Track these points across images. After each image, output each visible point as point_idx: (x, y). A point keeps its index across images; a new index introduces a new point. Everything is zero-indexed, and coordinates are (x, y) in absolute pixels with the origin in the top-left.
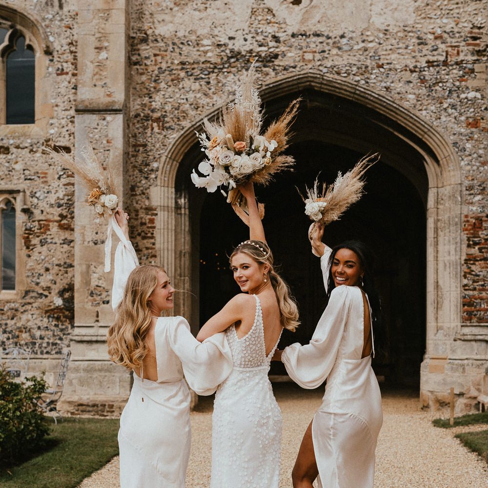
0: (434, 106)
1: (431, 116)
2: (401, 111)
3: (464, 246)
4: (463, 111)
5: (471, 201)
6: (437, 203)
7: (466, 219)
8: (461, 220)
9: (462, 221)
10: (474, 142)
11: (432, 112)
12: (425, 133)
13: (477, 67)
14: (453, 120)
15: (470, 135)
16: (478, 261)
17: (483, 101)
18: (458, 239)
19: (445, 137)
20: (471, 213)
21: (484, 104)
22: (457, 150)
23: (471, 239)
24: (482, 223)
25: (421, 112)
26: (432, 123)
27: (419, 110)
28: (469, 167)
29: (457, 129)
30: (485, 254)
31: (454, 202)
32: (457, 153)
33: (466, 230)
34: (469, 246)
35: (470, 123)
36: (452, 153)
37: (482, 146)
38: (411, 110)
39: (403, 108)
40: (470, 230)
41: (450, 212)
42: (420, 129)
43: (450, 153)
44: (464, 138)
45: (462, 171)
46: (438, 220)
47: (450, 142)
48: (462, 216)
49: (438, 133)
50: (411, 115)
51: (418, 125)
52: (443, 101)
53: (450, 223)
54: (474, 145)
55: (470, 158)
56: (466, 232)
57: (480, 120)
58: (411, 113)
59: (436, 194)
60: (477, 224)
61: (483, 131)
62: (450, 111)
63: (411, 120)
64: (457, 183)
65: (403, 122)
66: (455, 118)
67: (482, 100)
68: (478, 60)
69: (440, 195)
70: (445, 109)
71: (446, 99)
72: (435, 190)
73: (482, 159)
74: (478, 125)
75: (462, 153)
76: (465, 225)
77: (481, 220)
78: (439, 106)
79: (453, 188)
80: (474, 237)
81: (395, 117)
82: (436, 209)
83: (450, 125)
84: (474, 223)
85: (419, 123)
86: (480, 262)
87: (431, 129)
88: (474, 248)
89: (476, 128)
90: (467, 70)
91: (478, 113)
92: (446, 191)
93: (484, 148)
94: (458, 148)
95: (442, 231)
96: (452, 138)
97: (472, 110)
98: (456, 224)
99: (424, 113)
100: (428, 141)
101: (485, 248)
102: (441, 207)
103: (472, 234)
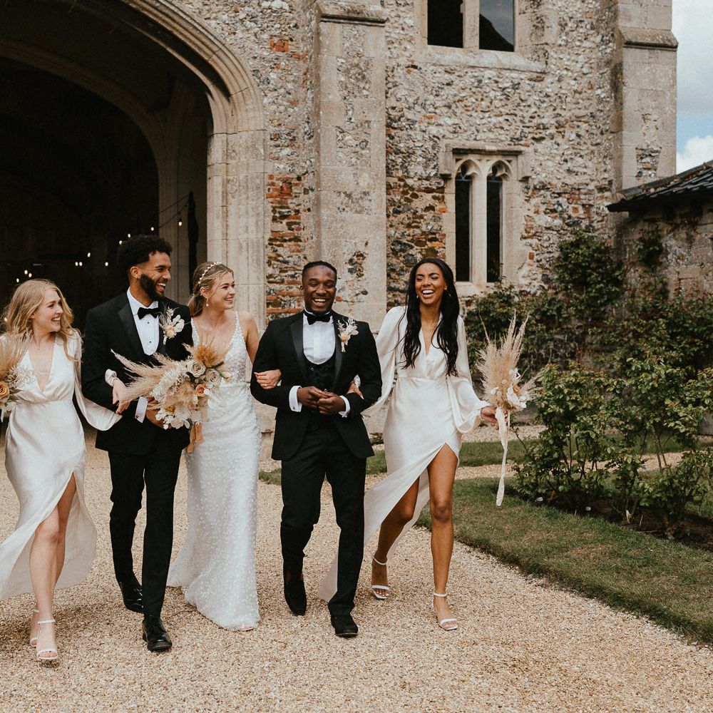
0: (227, 14)
1: (223, 29)
2: (182, 17)
3: (269, 219)
4: (265, 25)
5: (277, 155)
6: (227, 155)
7: (271, 181)
8: (264, 181)
9: (266, 183)
10: (280, 71)
11: (224, 22)
12: (214, 53)
14: (253, 38)
15: (276, 62)
16: (285, 241)
17: (291, 15)
18: (261, 209)
19: (243, 61)
20: (277, 172)
21: (293, 19)
22: (258, 81)
23: (277, 210)
24: (291, 187)
25: (208, 21)
26: (225, 39)
27: (206, 19)
28: (274, 107)
29: (258, 50)
30: (295, 232)
31: (254, 156)
32: (258, 85)
33: (271, 196)
34: (274, 219)
35: (275, 44)
36: (252, 86)
37: (291, 78)
38: (195, 17)
39: (185, 14)
40: (276, 197)
41: (248, 170)
42: (207, 47)
43: (249, 85)
44: (267, 65)
45: (266, 112)
46: (228, 181)
47: (249, 69)
48: (266, 176)
49: (233, 55)
50: (196, 25)
51: (204, 40)
52: (239, 8)
53: (247, 186)
54: (280, 75)
55: (275, 94)
56: (271, 200)
57: (287, 41)
58: (195, 21)
59: (225, 142)
60: (285, 189)
61: (291, 56)
62: (248, 23)
63: (194, 32)
64: (259, 128)
65: (182, 34)
66: (255, 35)
67: (290, 12)
69: (230, 144)
70: (242, 21)
71: (243, 6)
72: (224, 137)
73: (291, 96)
74: (286, 46)
75: (265, 86)
76: (269, 189)
77: (290, 183)
78: (233, 15)
79: (252, 135)
80: (281, 207)
81: (171, 26)
82: (225, 165)
83: (249, 44)
84: (281, 187)
85: (207, 37)
86: (289, 243)
87: (223, 48)
88: (281, 223)
89: (283, 52)
91: (286, 31)
92: (242, 139)
93: (293, 81)
94: (259, 78)
95: (233, 197)
96: (251, 63)
97: (277, 26)
98: (258, 188)
99: (213, 23)
100: (217, 64)
101: (295, 223)
102: (232, 162)
103: (279, 202)
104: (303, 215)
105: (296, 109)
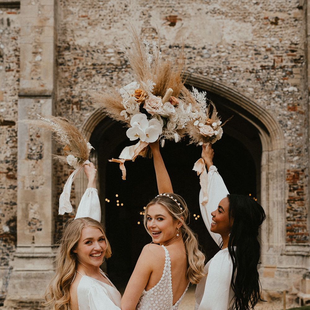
0: (266, 96)
1: (264, 103)
2: (244, 99)
3: (287, 191)
4: (285, 99)
5: (291, 160)
6: (268, 162)
7: (288, 173)
8: (285, 173)
10: (293, 120)
11: (265, 100)
13: (294, 70)
14: (279, 106)
15: (291, 116)
16: (296, 201)
18: (283, 186)
19: (274, 117)
20: (291, 168)
21: (299, 95)
22: (281, 125)
24: (299, 175)
25: (257, 100)
26: (265, 107)
28: (290, 138)
29: (281, 111)
30: (301, 196)
31: (280, 161)
32: (282, 128)
33: (288, 180)
34: (290, 191)
35: (290, 108)
36: (278, 128)
37: (298, 123)
38: (250, 98)
39: (246, 97)
40: (291, 180)
41: (277, 167)
42: (257, 111)
44: (286, 118)
45: (285, 140)
46: (269, 173)
47: (277, 120)
48: (286, 170)
49: (269, 115)
50: (251, 102)
51: (255, 108)
52: (272, 92)
53: (277, 175)
54: (293, 122)
55: (290, 131)
56: (288, 181)
57: (297, 106)
58: (250, 100)
59: (267, 156)
60: (296, 176)
61: (299, 113)
62: (277, 99)
63: (251, 105)
64: (282, 148)
65: (245, 106)
66: (280, 104)
67: (298, 92)
68: (295, 66)
69: (270, 156)
70: (274, 98)
71: (274, 91)
72: (267, 153)
73: (298, 132)
74: (296, 109)
75: (285, 128)
76: (287, 177)
77: (298, 173)
78: (269, 96)
79: (279, 151)
80: (294, 185)
81: (239, 103)
82: (267, 166)
83: (277, 109)
84: (294, 176)
86: (298, 202)
87: (264, 112)
88: (294, 192)
89: (294, 111)
90: (288, 72)
91: (296, 101)
92: (275, 153)
93: (300, 125)
95: (271, 180)
96: (278, 117)
97: (291, 99)
98: (282, 176)
99: (259, 100)
100: (262, 120)
101: (301, 192)
102: (271, 164)
103: (292, 182)
104: (305, 188)
105: (301, 138)
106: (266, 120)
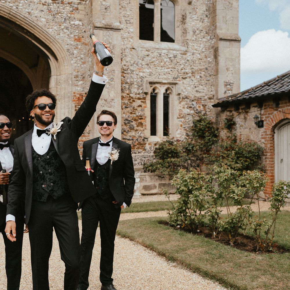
0: (56, 27)
1: (55, 33)
2: (37, 28)
3: (73, 110)
4: (72, 31)
5: (77, 84)
6: (57, 84)
7: (74, 95)
8: (71, 95)
10: (78, 50)
11: (55, 30)
12: (51, 42)
13: (80, 7)
14: (67, 36)
15: (77, 46)
17: (83, 27)
18: (70, 106)
19: (63, 46)
20: (77, 91)
21: (84, 29)
23: (77, 106)
24: (83, 97)
25: (49, 29)
26: (55, 36)
27: (47, 28)
28: (76, 65)
29: (69, 41)
31: (68, 84)
32: (69, 56)
33: (74, 101)
35: (76, 39)
36: (67, 56)
37: (83, 53)
38: (43, 28)
39: (39, 26)
40: (76, 101)
41: (65, 90)
42: (48, 40)
44: (73, 47)
45: (72, 67)
46: (57, 95)
47: (65, 49)
48: (72, 92)
49: (59, 43)
50: (43, 31)
52: (61, 24)
53: (65, 97)
54: (78, 52)
55: (76, 59)
56: (74, 102)
57: (81, 37)
59: (56, 79)
60: (80, 98)
61: (83, 44)
62: (65, 30)
63: (43, 34)
64: (69, 73)
65: (38, 35)
66: (68, 35)
68: (80, 3)
69: (58, 80)
70: (62, 29)
71: (63, 23)
72: (55, 77)
73: (83, 60)
74: (80, 40)
75: (72, 56)
76: (74, 98)
77: (82, 96)
78: (59, 27)
79: (67, 76)
81: (33, 31)
82: (55, 88)
83: (65, 39)
85: (48, 36)
87: (55, 40)
89: (80, 42)
90: (74, 8)
91: (81, 33)
92: (63, 77)
94: (70, 53)
95: (59, 101)
96: (66, 46)
97: (77, 31)
98: (69, 97)
99: (51, 30)
100: (53, 47)
102: (59, 87)
103: (78, 103)
105: (85, 65)
106: (56, 47)
